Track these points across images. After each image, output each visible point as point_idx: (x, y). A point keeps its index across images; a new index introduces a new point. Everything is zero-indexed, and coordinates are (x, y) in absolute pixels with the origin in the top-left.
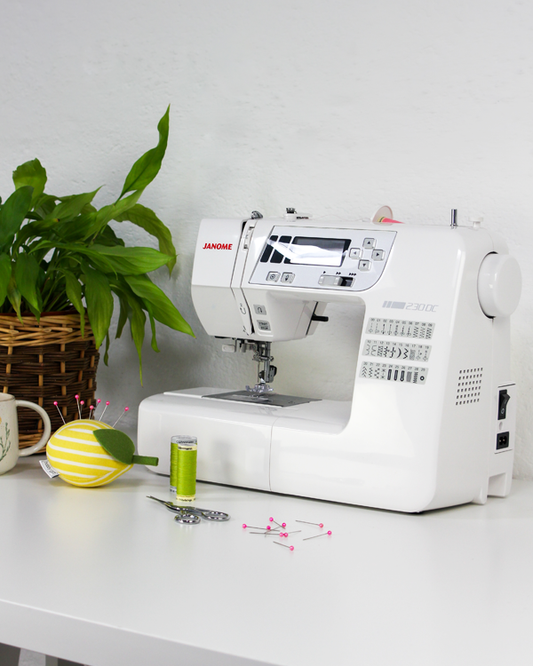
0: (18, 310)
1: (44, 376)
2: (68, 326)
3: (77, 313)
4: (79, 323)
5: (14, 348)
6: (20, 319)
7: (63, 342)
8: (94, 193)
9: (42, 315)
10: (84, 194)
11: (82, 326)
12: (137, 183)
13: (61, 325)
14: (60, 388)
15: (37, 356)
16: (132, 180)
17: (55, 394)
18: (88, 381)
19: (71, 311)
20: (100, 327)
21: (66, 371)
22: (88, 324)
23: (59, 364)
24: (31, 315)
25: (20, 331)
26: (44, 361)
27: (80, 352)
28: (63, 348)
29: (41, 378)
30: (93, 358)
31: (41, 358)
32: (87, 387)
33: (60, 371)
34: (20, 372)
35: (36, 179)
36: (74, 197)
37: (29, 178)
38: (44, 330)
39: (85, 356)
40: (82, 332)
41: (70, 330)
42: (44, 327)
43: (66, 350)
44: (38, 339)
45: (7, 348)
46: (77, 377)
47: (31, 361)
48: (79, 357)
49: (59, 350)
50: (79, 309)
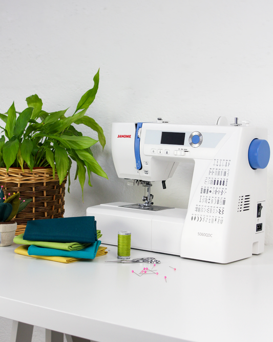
0: (22, 166)
1: (35, 197)
2: (47, 173)
3: (51, 168)
4: (52, 173)
5: (21, 184)
6: (23, 170)
7: (45, 181)
8: (66, 111)
9: (34, 169)
10: (61, 111)
11: (54, 174)
12: (83, 106)
13: (43, 173)
14: (44, 203)
15: (32, 188)
16: (81, 104)
17: (41, 206)
18: (59, 200)
19: (49, 167)
20: (62, 174)
21: (47, 195)
22: (56, 173)
23: (43, 192)
24: (28, 168)
25: (23, 176)
26: (35, 190)
27: (54, 186)
28: (45, 184)
29: (34, 198)
30: (61, 189)
31: (34, 189)
32: (58, 203)
33: (43, 195)
34: (23, 196)
35: (38, 104)
36: (56, 112)
37: (35, 104)
38: (35, 175)
39: (57, 188)
40: (54, 177)
41: (48, 176)
42: (35, 174)
43: (46, 185)
44: (33, 179)
45: (17, 184)
46: (53, 198)
47: (29, 190)
48: (54, 188)
49: (43, 185)
50: (52, 166)
